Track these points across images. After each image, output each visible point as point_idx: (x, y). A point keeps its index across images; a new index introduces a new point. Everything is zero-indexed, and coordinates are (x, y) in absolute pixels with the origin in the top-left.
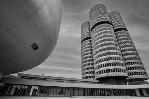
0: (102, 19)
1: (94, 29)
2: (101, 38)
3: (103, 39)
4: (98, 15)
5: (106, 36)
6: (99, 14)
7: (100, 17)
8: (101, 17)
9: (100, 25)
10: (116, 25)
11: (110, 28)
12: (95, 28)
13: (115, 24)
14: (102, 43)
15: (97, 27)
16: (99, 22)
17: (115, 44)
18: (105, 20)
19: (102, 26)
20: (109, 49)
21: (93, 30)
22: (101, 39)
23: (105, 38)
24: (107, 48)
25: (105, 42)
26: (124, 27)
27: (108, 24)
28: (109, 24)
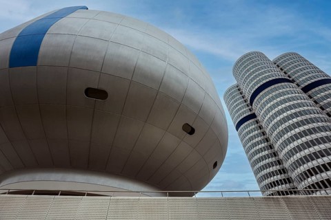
0: (266, 78)
1: (257, 98)
2: (279, 113)
3: (285, 114)
4: (253, 72)
5: (290, 108)
6: (256, 71)
7: (259, 75)
8: (262, 73)
9: (266, 90)
10: (301, 79)
11: (291, 89)
12: (258, 96)
13: (299, 77)
14: (287, 124)
15: (261, 94)
16: (262, 83)
17: (319, 120)
18: (274, 78)
19: (273, 91)
20: (310, 132)
21: (255, 100)
22: (282, 116)
23: (289, 112)
24: (304, 131)
25: (295, 120)
26: (323, 78)
27: (283, 84)
28: (286, 83)
